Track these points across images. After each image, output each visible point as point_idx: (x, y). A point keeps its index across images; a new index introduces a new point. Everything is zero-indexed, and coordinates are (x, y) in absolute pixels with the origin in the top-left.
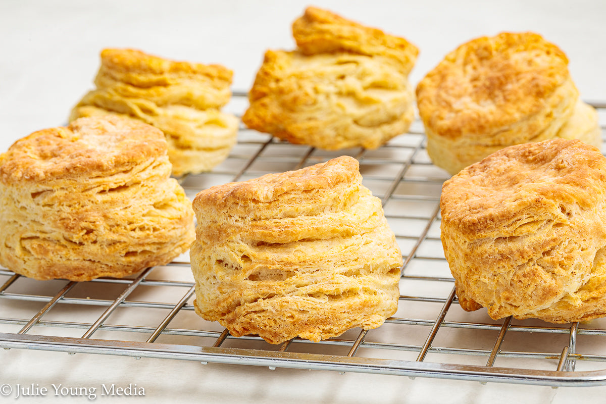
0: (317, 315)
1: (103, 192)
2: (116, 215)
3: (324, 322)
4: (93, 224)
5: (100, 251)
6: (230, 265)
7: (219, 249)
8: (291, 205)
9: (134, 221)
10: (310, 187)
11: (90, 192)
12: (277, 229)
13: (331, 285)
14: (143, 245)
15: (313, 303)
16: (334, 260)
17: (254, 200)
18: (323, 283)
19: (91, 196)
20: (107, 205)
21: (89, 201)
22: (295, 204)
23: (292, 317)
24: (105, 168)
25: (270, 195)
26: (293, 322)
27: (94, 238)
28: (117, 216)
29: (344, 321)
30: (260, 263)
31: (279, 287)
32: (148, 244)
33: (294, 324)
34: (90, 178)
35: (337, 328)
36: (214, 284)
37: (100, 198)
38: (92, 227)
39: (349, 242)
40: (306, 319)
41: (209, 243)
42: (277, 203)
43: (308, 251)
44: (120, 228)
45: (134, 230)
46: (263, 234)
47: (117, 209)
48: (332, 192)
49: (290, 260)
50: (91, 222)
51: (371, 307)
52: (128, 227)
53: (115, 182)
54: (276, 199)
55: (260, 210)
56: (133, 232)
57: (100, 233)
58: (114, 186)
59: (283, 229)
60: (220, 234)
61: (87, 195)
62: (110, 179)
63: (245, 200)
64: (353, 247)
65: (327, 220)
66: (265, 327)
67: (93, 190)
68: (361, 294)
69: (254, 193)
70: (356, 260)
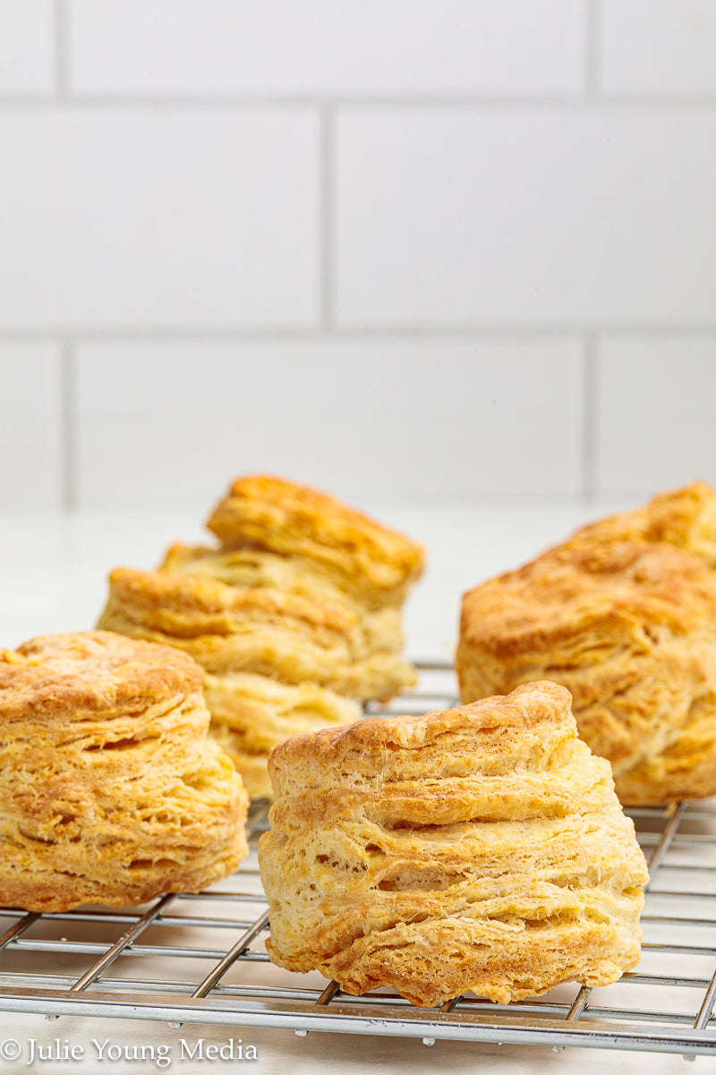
0: (506, 954)
1: (93, 748)
2: (116, 790)
3: (517, 966)
4: (75, 804)
5: (85, 855)
6: (342, 864)
7: (322, 834)
8: (459, 753)
9: (149, 802)
10: (493, 722)
11: (71, 748)
12: (434, 797)
13: (531, 900)
14: (162, 848)
15: (499, 932)
16: (536, 855)
17: (390, 745)
18: (517, 896)
19: (72, 754)
20: (101, 772)
21: (69, 762)
22: (464, 751)
23: (460, 955)
24: (99, 705)
25: (421, 735)
26: (462, 965)
27: (76, 832)
28: (119, 793)
29: (554, 967)
30: (401, 857)
31: (435, 901)
32: (172, 848)
33: (463, 968)
34: (71, 722)
35: (540, 978)
36: (312, 899)
37: (89, 758)
38: (73, 811)
39: (559, 825)
40: (486, 960)
41: (303, 824)
42: (432, 749)
43: (490, 839)
44: (122, 815)
45: (147, 819)
46: (407, 805)
47: (121, 779)
48: (531, 735)
49: (456, 851)
50: (71, 801)
51: (600, 946)
52: (138, 813)
53: (117, 730)
54: (430, 743)
55: (401, 763)
56: (146, 823)
57: (87, 822)
58: (115, 739)
59: (444, 797)
60: (325, 807)
61: (65, 753)
62: (107, 725)
63: (374, 744)
64: (567, 833)
65: (521, 785)
66: (410, 973)
67: (77, 743)
68: (583, 919)
69: (390, 731)
70: (574, 858)
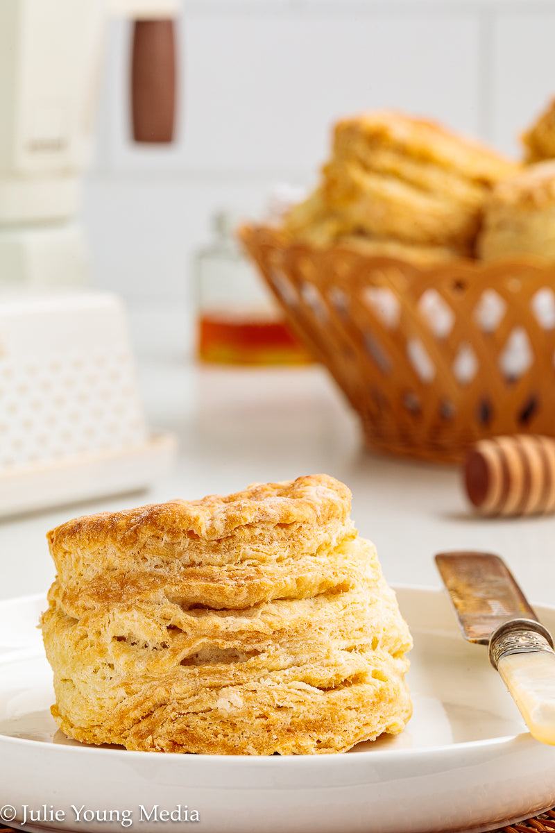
0: (307, 713)
3: (319, 726)
6: (141, 644)
7: (119, 616)
8: (255, 547)
10: (290, 518)
12: (233, 583)
13: (326, 669)
15: (299, 693)
16: (329, 627)
17: (191, 534)
18: (314, 665)
22: (261, 545)
23: (264, 716)
25: (220, 526)
26: (267, 726)
29: (353, 726)
30: (204, 636)
31: (238, 673)
33: (268, 729)
35: (340, 737)
36: (111, 678)
39: (347, 598)
40: (289, 720)
41: (98, 606)
42: (231, 541)
43: (287, 615)
46: (206, 589)
49: (256, 628)
54: (230, 535)
55: (201, 553)
59: (243, 582)
60: (122, 588)
63: (174, 533)
64: (355, 605)
65: (316, 570)
66: (216, 736)
68: (371, 679)
69: (192, 520)
70: (360, 629)
